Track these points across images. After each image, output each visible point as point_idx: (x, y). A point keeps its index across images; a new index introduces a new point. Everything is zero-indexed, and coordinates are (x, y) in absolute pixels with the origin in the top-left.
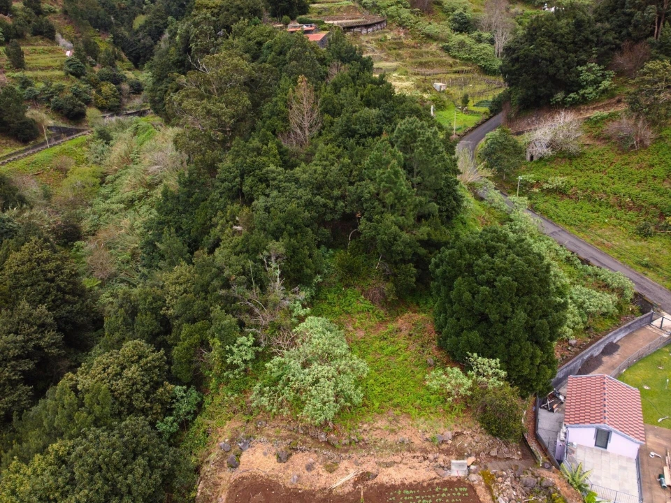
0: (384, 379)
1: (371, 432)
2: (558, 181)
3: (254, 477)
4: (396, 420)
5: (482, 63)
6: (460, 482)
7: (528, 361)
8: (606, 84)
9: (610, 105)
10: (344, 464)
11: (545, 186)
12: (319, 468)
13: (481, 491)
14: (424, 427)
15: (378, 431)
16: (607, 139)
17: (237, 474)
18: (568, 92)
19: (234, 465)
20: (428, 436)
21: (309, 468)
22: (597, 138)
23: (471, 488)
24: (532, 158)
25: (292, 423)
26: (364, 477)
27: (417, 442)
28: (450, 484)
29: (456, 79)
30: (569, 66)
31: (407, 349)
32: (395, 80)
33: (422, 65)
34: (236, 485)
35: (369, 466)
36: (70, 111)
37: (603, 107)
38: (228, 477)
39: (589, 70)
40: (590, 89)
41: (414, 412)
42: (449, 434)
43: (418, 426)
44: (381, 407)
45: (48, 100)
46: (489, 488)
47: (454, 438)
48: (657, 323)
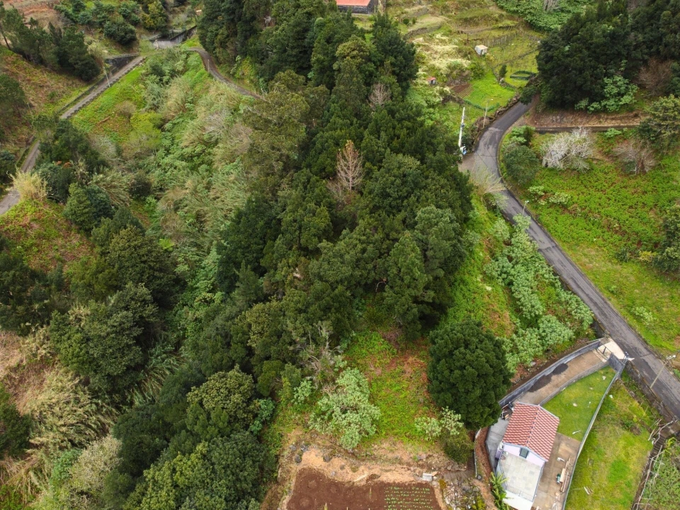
0: (390, 413)
1: (379, 451)
2: (563, 196)
3: (310, 469)
4: (394, 444)
5: (529, 17)
6: (427, 485)
7: (479, 415)
8: (626, 99)
9: (628, 118)
10: (362, 468)
11: (552, 200)
12: (347, 469)
13: (437, 491)
14: (410, 449)
15: (383, 450)
16: (614, 158)
17: (300, 467)
18: (591, 101)
19: (299, 461)
20: (412, 455)
21: (342, 468)
22: (607, 154)
23: (432, 489)
24: (547, 165)
25: (333, 439)
26: (372, 477)
27: (405, 458)
28: (421, 485)
29: (500, 38)
30: (597, 78)
31: (407, 389)
32: (437, 44)
33: (467, 21)
34: (301, 473)
35: (376, 471)
36: (123, 37)
37: (621, 119)
38: (295, 468)
39: (615, 82)
40: (612, 102)
41: (406, 440)
42: (424, 456)
43: (407, 449)
44: (387, 434)
45: (101, 24)
46: (442, 491)
47: (427, 458)
48: (601, 348)
